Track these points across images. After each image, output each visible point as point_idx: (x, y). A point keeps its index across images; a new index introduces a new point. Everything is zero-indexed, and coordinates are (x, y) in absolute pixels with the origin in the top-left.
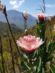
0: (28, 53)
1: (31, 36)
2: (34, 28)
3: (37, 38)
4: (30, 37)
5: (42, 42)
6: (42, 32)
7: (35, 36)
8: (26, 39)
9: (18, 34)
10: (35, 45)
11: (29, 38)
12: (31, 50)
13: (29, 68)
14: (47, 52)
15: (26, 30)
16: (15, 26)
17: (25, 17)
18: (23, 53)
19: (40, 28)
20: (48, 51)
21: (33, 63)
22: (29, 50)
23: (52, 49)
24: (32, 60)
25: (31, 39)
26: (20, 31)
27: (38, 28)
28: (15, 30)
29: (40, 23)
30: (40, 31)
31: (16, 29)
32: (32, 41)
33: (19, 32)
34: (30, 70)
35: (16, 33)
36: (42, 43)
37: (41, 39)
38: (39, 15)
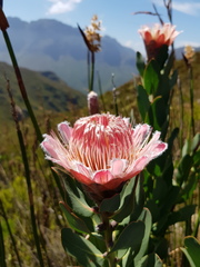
0: (94, 195)
1: (111, 117)
2: (125, 89)
3: (138, 127)
4: (106, 123)
5: (161, 146)
6: (157, 103)
7: (126, 120)
8: (86, 131)
9: (67, 110)
10: (124, 161)
11: (100, 127)
12: (105, 181)
13: (100, 255)
14: (174, 183)
15: (92, 94)
16: (55, 79)
17: (89, 38)
18: (71, 193)
19: (152, 87)
20: (180, 181)
21: (114, 234)
22: (97, 181)
23: (194, 173)
24: (113, 222)
25: (108, 130)
26: (74, 101)
27: (141, 86)
28: (56, 96)
29: (152, 63)
30: (151, 98)
31: (58, 93)
32: (111, 141)
33: (68, 103)
34: (101, 264)
35: (60, 108)
36: (159, 152)
37: (157, 134)
38: (146, 29)
